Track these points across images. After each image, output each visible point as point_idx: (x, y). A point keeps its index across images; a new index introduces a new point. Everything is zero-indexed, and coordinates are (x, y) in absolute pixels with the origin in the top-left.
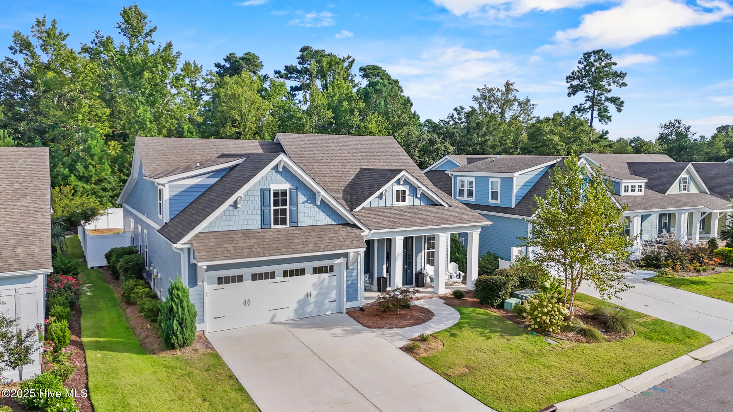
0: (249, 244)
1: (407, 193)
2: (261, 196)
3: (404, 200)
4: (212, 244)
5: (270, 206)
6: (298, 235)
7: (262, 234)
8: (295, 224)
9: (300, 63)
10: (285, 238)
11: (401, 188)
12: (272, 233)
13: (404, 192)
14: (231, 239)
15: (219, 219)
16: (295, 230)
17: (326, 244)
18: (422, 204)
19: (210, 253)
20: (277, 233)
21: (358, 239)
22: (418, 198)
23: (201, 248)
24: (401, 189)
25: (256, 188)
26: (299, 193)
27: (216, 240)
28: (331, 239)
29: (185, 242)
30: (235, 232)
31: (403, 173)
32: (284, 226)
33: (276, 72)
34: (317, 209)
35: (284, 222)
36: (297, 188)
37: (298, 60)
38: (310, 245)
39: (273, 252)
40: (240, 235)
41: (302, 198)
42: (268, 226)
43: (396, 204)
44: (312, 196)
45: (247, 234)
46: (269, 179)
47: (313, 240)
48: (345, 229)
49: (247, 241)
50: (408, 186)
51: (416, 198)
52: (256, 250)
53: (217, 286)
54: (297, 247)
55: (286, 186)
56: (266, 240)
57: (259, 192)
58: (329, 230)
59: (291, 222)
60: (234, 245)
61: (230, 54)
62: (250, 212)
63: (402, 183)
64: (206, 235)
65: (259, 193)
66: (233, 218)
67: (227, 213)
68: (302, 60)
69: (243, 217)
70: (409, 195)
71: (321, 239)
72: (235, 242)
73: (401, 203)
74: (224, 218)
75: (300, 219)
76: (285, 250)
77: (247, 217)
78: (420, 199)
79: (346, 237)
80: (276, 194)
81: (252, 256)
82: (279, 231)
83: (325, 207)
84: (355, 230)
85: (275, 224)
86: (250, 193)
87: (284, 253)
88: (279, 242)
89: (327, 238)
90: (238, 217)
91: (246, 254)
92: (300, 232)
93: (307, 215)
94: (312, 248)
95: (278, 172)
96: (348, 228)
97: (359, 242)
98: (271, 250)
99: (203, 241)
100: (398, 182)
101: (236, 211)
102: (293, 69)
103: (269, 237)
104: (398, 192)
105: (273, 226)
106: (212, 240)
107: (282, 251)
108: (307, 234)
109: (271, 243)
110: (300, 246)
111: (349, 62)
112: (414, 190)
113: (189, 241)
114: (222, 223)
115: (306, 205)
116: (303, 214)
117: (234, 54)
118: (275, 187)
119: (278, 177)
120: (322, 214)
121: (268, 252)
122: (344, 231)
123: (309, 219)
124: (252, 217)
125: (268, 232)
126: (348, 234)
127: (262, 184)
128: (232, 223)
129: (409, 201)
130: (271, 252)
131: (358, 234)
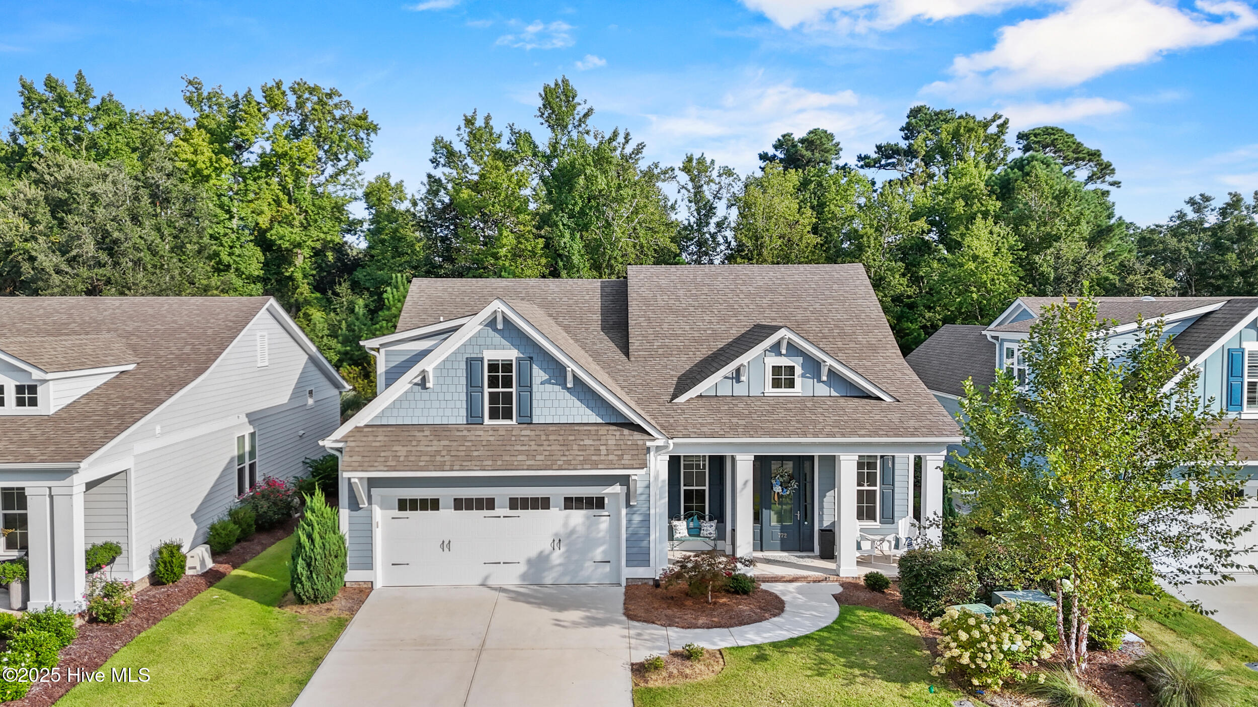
0: (434, 448)
1: (798, 371)
2: (467, 369)
3: (791, 384)
4: (378, 444)
5: (482, 387)
6: (527, 438)
7: (465, 433)
8: (527, 420)
9: (906, 138)
10: (500, 443)
11: (784, 362)
12: (481, 433)
13: (792, 369)
14: (410, 438)
15: (398, 405)
16: (525, 429)
17: (570, 458)
18: (834, 393)
19: (367, 459)
20: (491, 433)
21: (635, 452)
22: (823, 382)
23: (357, 449)
24: (783, 365)
25: (459, 357)
26: (534, 366)
27: (386, 439)
28: (583, 448)
29: (338, 438)
30: (420, 427)
31: (782, 333)
32: (507, 422)
33: (860, 158)
34: (567, 395)
35: (508, 415)
36: (531, 358)
37: (902, 134)
38: (538, 458)
39: (469, 463)
40: (427, 433)
41: (539, 374)
42: (479, 420)
43: (770, 390)
44: (557, 372)
45: (439, 430)
46: (481, 341)
47: (549, 448)
48: (618, 433)
49: (435, 443)
50: (801, 359)
51: (820, 381)
52: (442, 459)
53: (397, 513)
54: (514, 458)
55: (511, 354)
56: (466, 444)
57: (464, 363)
58: (586, 433)
59: (519, 415)
60: (409, 448)
61: (784, 136)
62: (448, 397)
63: (784, 351)
64: (375, 429)
65: (463, 365)
66: (421, 404)
67: (410, 397)
68: (909, 131)
69: (436, 404)
70: (803, 376)
71: (564, 448)
72: (414, 443)
73: (783, 391)
74: (405, 404)
75: (536, 412)
76: (490, 463)
77: (443, 404)
78: (828, 384)
79: (614, 448)
80: (493, 367)
81: (431, 467)
82: (495, 429)
83: (582, 391)
84: (637, 436)
85: (491, 417)
86: (449, 365)
87: (487, 468)
88: (486, 448)
89: (575, 447)
90: (428, 404)
91: (422, 464)
92: (533, 433)
93: (548, 404)
94: (541, 463)
95: (495, 330)
96: (626, 432)
97: (636, 457)
98: (468, 459)
99: (364, 439)
100: (776, 349)
101: (425, 394)
102: (892, 149)
103: (473, 438)
104: (776, 370)
105: (487, 421)
106: (379, 439)
107: (485, 463)
108: (543, 437)
109: (473, 448)
110: (520, 458)
111: (998, 126)
112: (813, 366)
113: (343, 437)
114: (403, 412)
115: (549, 387)
116: (541, 403)
117: (789, 135)
118: (490, 355)
119: (498, 339)
120: (578, 403)
121: (459, 463)
122: (614, 436)
123: (553, 411)
124: (451, 404)
125: (476, 430)
126: (621, 443)
127: (469, 350)
128: (418, 412)
129: (802, 387)
130: (464, 464)
131: (640, 443)
